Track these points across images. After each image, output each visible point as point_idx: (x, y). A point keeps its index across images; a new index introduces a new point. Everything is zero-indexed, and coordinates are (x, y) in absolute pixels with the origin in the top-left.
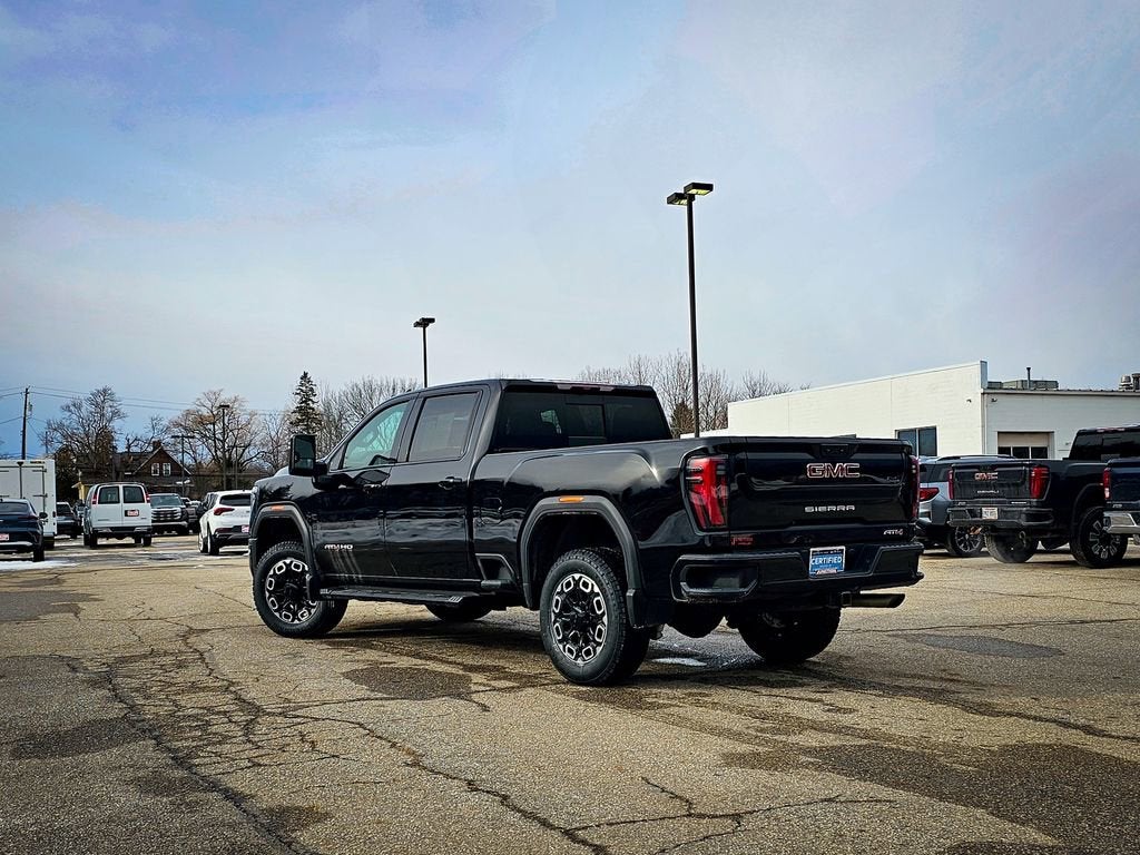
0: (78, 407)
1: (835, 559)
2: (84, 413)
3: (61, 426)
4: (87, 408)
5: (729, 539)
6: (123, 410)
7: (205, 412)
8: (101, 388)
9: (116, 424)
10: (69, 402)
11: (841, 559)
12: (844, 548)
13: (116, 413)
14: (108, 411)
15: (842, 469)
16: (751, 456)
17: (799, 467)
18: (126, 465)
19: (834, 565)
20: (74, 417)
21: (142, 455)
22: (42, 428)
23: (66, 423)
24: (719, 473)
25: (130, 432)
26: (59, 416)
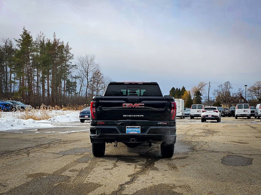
0: (221, 86)
1: (137, 130)
2: (223, 87)
3: (217, 90)
4: (224, 86)
5: (97, 122)
6: (232, 86)
7: (256, 87)
8: (227, 81)
9: (230, 90)
10: (219, 85)
11: (139, 130)
12: (140, 127)
13: (230, 87)
14: (228, 87)
15: (136, 105)
16: (103, 101)
17: (121, 104)
18: (232, 100)
19: (136, 131)
20: (221, 88)
21: (236, 97)
22: (213, 91)
23: (219, 90)
24: (94, 105)
25: (234, 92)
26: (217, 88)
